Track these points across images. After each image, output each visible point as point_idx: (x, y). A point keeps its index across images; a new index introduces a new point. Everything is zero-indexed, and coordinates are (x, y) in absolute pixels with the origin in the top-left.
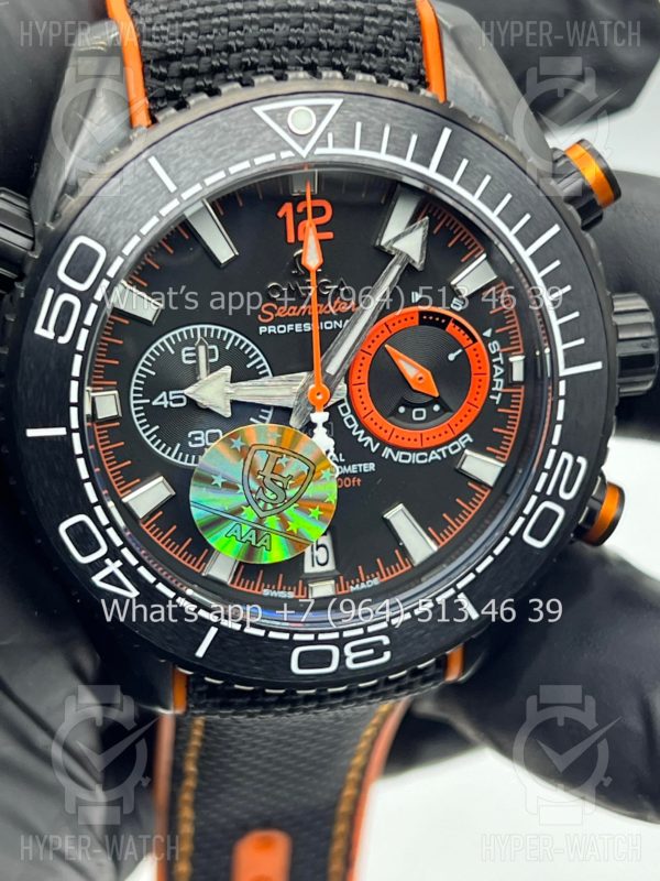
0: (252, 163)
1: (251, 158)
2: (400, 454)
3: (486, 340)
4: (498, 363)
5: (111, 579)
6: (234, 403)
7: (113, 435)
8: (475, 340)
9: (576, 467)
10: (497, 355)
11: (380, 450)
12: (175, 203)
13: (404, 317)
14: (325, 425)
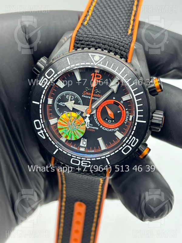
0: (85, 64)
1: (85, 63)
2: (104, 128)
3: (126, 111)
4: (127, 116)
5: (41, 134)
6: (73, 108)
7: (50, 108)
8: (124, 110)
9: (136, 141)
10: (127, 114)
11: (100, 126)
12: (69, 67)
13: (111, 101)
14: (89, 117)
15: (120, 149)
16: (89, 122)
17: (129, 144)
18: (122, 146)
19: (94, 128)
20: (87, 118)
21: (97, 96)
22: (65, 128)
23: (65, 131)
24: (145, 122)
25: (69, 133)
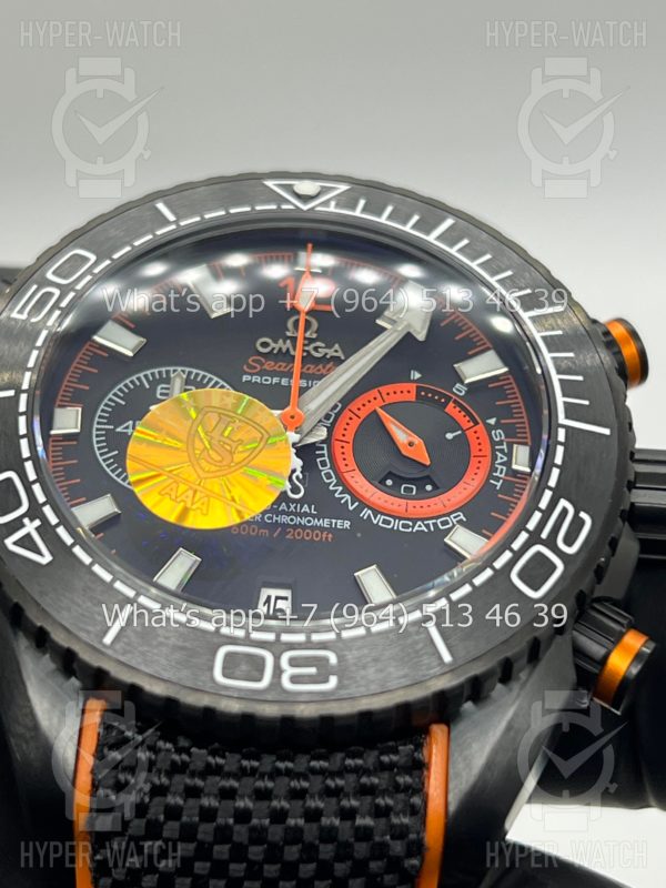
1: (252, 205)
2: (381, 517)
4: (502, 451)
8: (476, 424)
10: (501, 443)
11: (359, 510)
12: (172, 227)
15: (498, 564)
17: (544, 535)
19: (325, 523)
24: (605, 431)
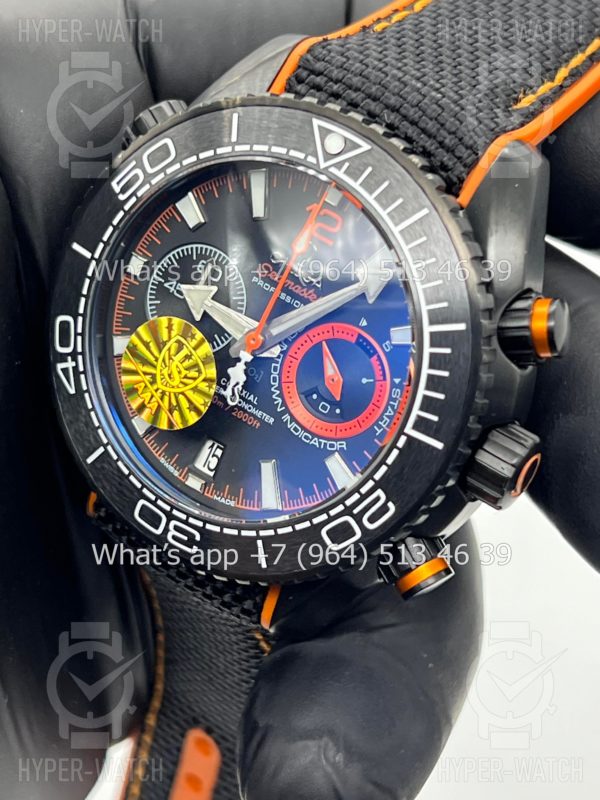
0: (287, 152)
1: (289, 148)
2: (294, 425)
3: (393, 385)
4: (393, 407)
5: (65, 371)
6: (205, 314)
7: (130, 289)
8: (385, 379)
9: (384, 509)
10: (394, 400)
11: (283, 413)
12: (229, 149)
13: (348, 332)
14: (246, 364)
15: (316, 521)
16: (241, 384)
17: (355, 511)
18: (326, 511)
19: (259, 414)
20: (240, 367)
21: (305, 295)
22: (145, 374)
23: (143, 385)
24: (439, 445)
25: (152, 396)
